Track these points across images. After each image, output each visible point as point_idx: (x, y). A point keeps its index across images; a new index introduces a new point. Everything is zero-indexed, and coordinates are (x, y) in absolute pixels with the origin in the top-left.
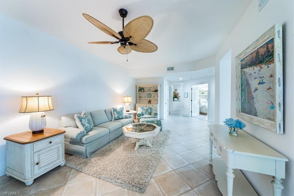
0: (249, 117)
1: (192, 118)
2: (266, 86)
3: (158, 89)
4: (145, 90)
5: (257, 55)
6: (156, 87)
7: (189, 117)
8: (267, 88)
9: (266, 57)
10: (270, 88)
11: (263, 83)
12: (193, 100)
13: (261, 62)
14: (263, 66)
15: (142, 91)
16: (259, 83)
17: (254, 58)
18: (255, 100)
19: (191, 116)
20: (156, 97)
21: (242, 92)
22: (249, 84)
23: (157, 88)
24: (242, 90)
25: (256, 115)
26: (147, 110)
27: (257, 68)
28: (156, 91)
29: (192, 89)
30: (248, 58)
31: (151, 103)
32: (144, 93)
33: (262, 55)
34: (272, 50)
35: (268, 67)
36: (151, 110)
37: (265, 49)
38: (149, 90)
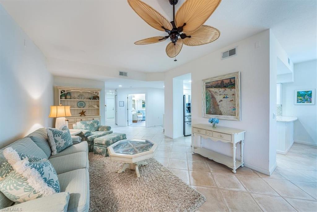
0: (215, 116)
1: (129, 127)
2: (229, 99)
3: (99, 96)
4: (73, 95)
5: (222, 82)
6: (96, 93)
7: (126, 126)
8: (230, 100)
9: (229, 85)
10: (232, 100)
11: (227, 98)
12: (129, 109)
13: (225, 87)
14: (226, 89)
15: (68, 97)
16: (224, 98)
17: (219, 83)
18: (220, 106)
19: (128, 126)
20: (96, 106)
21: (207, 102)
22: (214, 98)
23: (98, 94)
24: (207, 101)
25: (221, 114)
26: (92, 125)
27: (222, 90)
28: (96, 98)
29: (128, 98)
30: (213, 83)
31: (85, 116)
32: (71, 101)
33: (226, 83)
34: (234, 82)
35: (231, 90)
36: (97, 124)
37: (229, 81)
38: (80, 96)
